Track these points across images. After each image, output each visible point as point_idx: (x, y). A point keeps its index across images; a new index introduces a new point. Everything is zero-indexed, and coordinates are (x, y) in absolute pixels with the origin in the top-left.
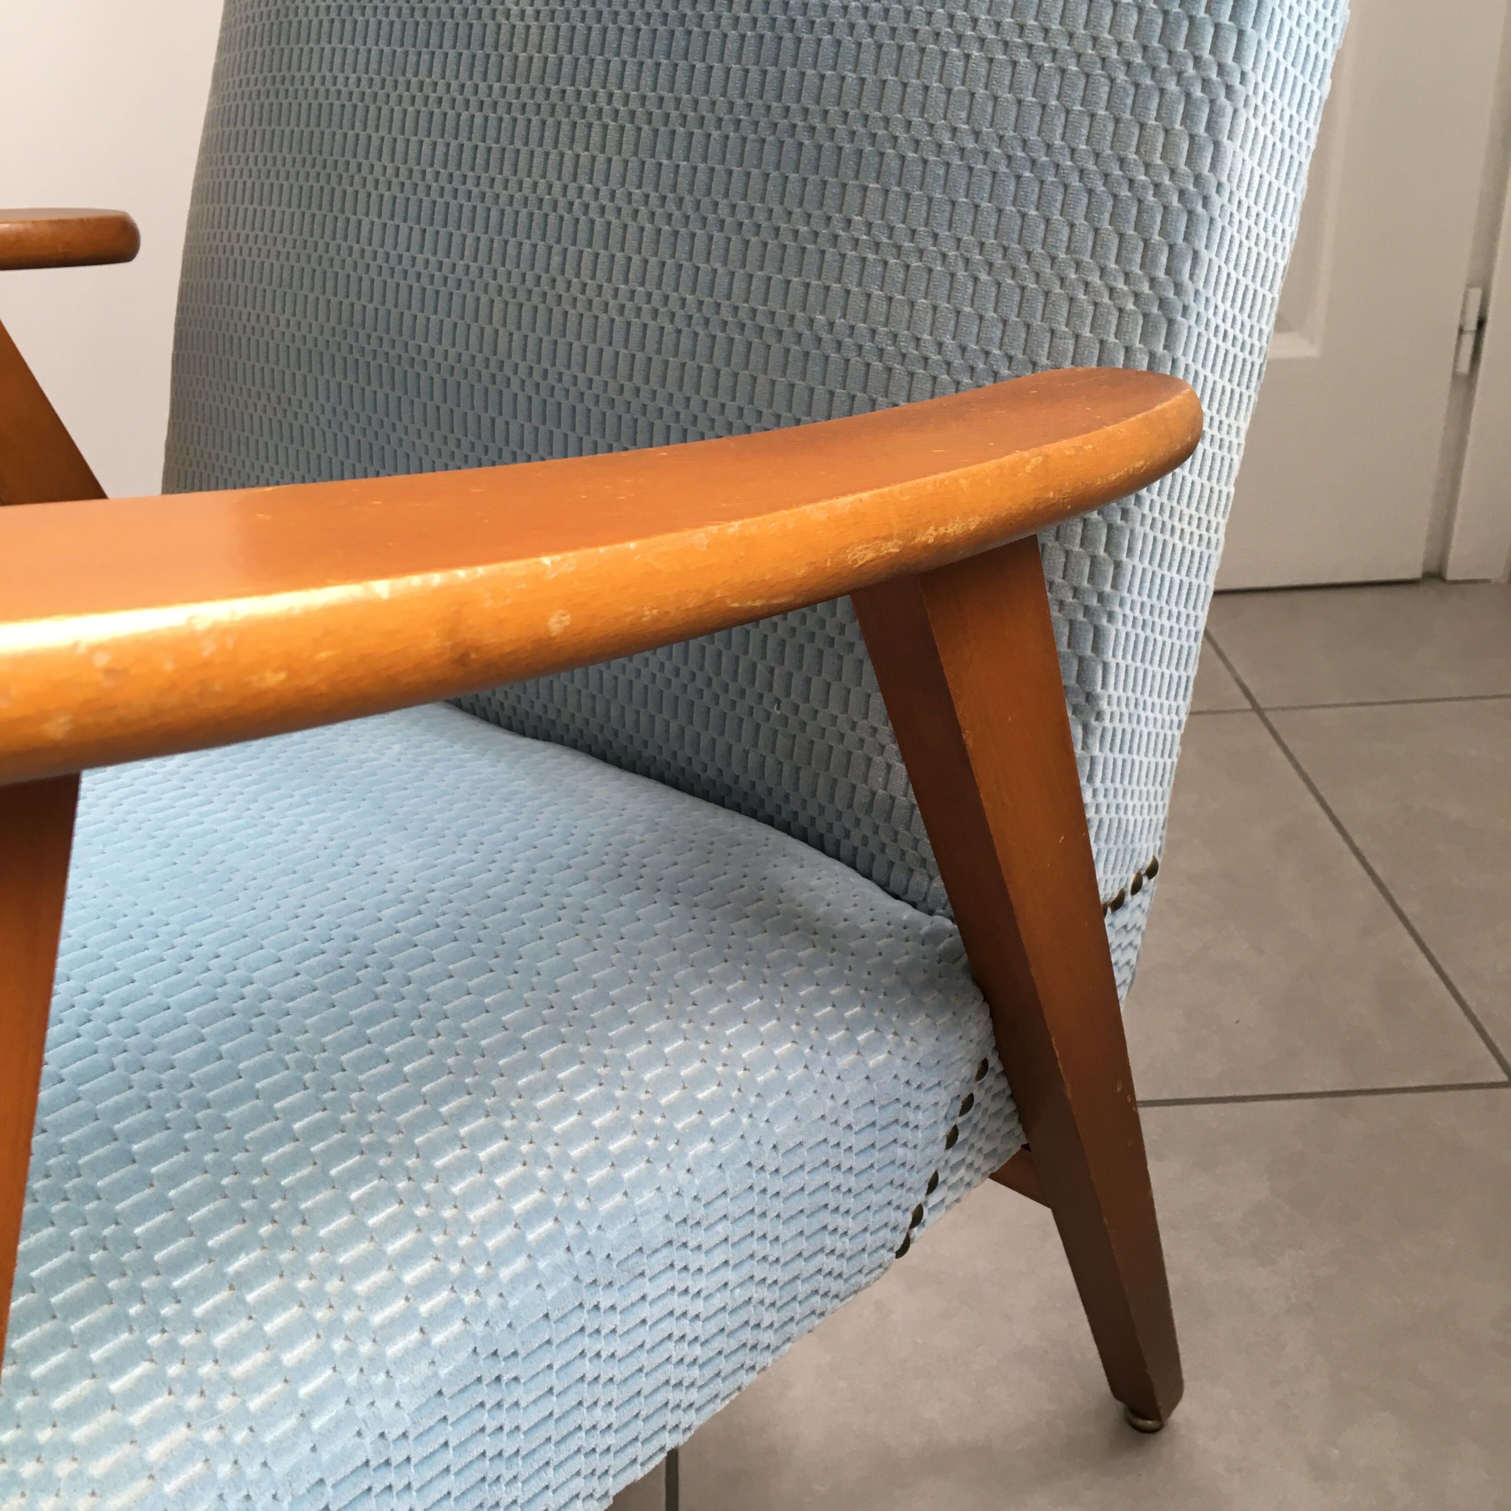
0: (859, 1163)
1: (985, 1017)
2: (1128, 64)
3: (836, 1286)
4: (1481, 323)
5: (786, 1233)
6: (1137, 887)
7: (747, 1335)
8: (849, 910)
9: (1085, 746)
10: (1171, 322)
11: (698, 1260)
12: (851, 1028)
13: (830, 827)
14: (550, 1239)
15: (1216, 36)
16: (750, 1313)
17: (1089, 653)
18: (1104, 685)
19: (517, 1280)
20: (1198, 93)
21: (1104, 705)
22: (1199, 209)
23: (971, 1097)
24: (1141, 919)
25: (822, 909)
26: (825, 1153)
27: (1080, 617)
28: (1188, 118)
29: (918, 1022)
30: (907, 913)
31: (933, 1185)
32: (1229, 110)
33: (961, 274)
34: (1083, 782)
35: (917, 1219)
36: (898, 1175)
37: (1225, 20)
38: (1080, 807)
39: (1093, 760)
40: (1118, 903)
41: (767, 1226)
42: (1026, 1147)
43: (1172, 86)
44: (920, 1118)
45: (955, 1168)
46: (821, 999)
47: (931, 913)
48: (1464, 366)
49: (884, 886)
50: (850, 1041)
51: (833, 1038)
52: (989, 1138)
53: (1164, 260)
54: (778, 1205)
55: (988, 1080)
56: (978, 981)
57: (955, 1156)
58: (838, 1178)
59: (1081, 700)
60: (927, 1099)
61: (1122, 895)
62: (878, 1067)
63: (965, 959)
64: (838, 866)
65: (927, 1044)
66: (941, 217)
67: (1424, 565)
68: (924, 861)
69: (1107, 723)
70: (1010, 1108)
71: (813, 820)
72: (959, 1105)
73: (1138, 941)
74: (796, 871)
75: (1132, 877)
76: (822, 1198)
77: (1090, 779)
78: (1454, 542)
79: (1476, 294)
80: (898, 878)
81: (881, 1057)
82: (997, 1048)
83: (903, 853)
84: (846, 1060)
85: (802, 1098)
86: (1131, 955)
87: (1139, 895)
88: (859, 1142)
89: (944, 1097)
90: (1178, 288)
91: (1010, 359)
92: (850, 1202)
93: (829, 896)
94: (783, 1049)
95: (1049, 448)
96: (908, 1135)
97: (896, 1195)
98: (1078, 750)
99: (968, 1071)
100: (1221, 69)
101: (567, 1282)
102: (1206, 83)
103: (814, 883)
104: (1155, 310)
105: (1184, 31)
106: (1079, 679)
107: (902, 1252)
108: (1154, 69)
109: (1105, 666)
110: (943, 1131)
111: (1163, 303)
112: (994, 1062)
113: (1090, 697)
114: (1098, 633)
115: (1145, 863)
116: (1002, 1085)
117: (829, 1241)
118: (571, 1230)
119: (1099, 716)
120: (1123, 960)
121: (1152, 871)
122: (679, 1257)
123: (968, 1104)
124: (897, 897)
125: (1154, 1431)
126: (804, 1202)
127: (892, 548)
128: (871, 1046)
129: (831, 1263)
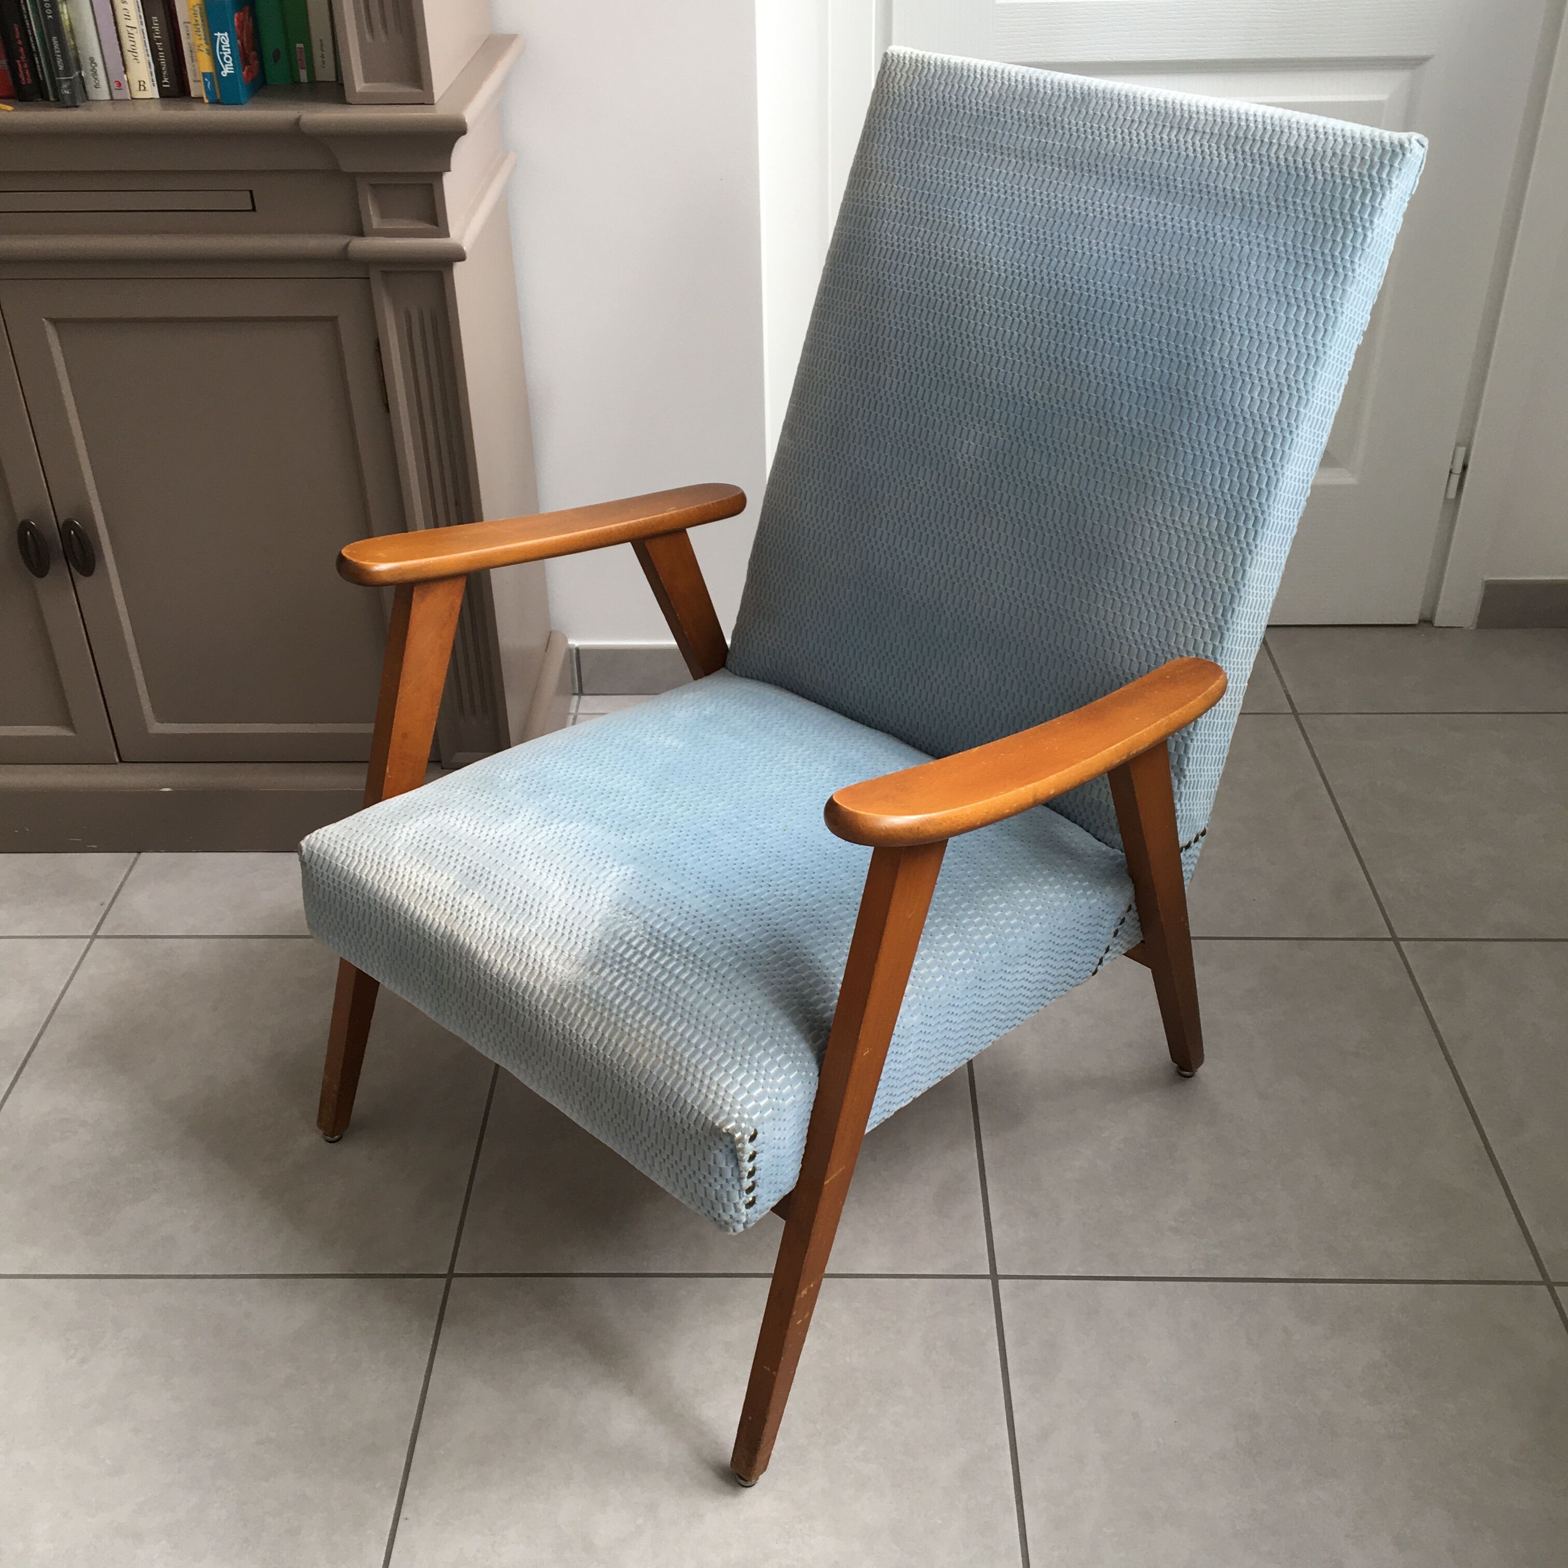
0: (1084, 937)
1: (1132, 889)
2: (1213, 540)
3: (1072, 981)
4: (1465, 467)
5: (1059, 958)
6: (1196, 840)
7: (1043, 992)
8: (1083, 846)
9: (1178, 788)
10: (1222, 634)
11: (1033, 962)
12: (1085, 890)
13: (1073, 811)
14: (995, 948)
15: (1246, 532)
16: (1045, 984)
17: (1182, 753)
18: (1188, 765)
19: (987, 958)
20: (1238, 552)
21: (1187, 773)
22: (1236, 593)
23: (1124, 919)
24: (1198, 853)
25: (1073, 845)
26: (1073, 933)
27: (1180, 740)
28: (1233, 561)
29: (1108, 889)
30: (1104, 848)
31: (1107, 950)
32: (1249, 557)
33: (1143, 608)
34: (1176, 801)
35: (1101, 963)
36: (1096, 944)
37: (1250, 526)
38: (1173, 810)
39: (1181, 793)
40: (1188, 847)
41: (1053, 955)
42: (1142, 942)
43: (1228, 549)
44: (1106, 924)
45: (1116, 945)
46: (1075, 879)
47: (1113, 848)
48: (1452, 495)
49: (1095, 836)
50: (1084, 894)
51: (1079, 892)
52: (1130, 935)
53: (1221, 611)
54: (1057, 948)
55: (1131, 912)
56: (1130, 875)
57: (1116, 941)
58: (1077, 942)
59: (1178, 771)
60: (1108, 917)
61: (1190, 843)
62: (1094, 903)
63: (1126, 867)
64: (1077, 827)
65: (1111, 896)
66: (1138, 586)
67: (1421, 614)
68: (1112, 827)
69: (1188, 779)
70: (1139, 924)
71: (1066, 807)
72: (1119, 921)
73: (1196, 861)
74: (1062, 829)
75: (1195, 836)
76: (1071, 948)
77: (1180, 801)
78: (1441, 601)
79: (1462, 451)
80: (1100, 834)
81: (1095, 900)
82: (1135, 901)
83: (1103, 823)
84: (1083, 901)
85: (1068, 912)
86: (1192, 867)
87: (1197, 844)
88: (1086, 930)
89: (1115, 917)
90: (1226, 622)
91: (1160, 642)
92: (1079, 951)
93: (1076, 840)
94: (1062, 895)
95: (1171, 715)
96: (1101, 929)
97: (1095, 952)
98: (1175, 789)
99: (1125, 908)
100: (1248, 544)
101: (999, 961)
102: (1241, 549)
103: (1070, 834)
104: (1216, 629)
105: (1234, 530)
106: (1178, 763)
107: (1094, 973)
108: (1222, 543)
109: (1189, 758)
110: (1113, 930)
111: (1220, 627)
112: (1134, 907)
113: (1182, 770)
114: (1186, 746)
115: (1201, 830)
116: (1136, 915)
117: (1072, 964)
118: (1001, 946)
119: (1185, 777)
120: (1189, 869)
121: (1203, 834)
122: (1029, 960)
123: (1123, 921)
124: (1099, 840)
125: (1190, 1077)
126: (1066, 949)
127: (1124, 758)
128: (1092, 896)
129: (1071, 972)
